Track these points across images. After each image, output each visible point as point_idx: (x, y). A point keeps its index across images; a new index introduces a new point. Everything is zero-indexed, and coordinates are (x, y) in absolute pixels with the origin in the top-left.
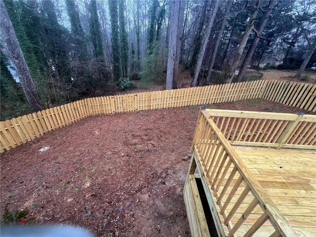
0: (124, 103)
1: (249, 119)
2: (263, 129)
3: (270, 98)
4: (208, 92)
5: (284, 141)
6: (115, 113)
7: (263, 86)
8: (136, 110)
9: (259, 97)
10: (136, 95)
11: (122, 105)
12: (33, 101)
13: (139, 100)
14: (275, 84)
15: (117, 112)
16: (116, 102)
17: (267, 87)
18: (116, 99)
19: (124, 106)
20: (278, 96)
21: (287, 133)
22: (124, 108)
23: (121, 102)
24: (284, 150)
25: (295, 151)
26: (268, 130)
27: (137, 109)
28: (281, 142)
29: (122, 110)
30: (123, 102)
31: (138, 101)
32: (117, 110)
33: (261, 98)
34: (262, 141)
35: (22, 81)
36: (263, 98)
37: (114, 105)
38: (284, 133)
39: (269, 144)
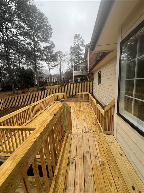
1: (14, 116)
2: (19, 121)
3: (10, 106)
5: (32, 117)
7: (2, 102)
9: (4, 108)
14: (8, 99)
17: (5, 102)
20: (14, 104)
21: (31, 113)
24: (34, 120)
25: (37, 118)
26: (21, 120)
28: (31, 117)
33: (5, 108)
34: (26, 122)
36: (7, 108)
38: (30, 114)
39: (29, 121)
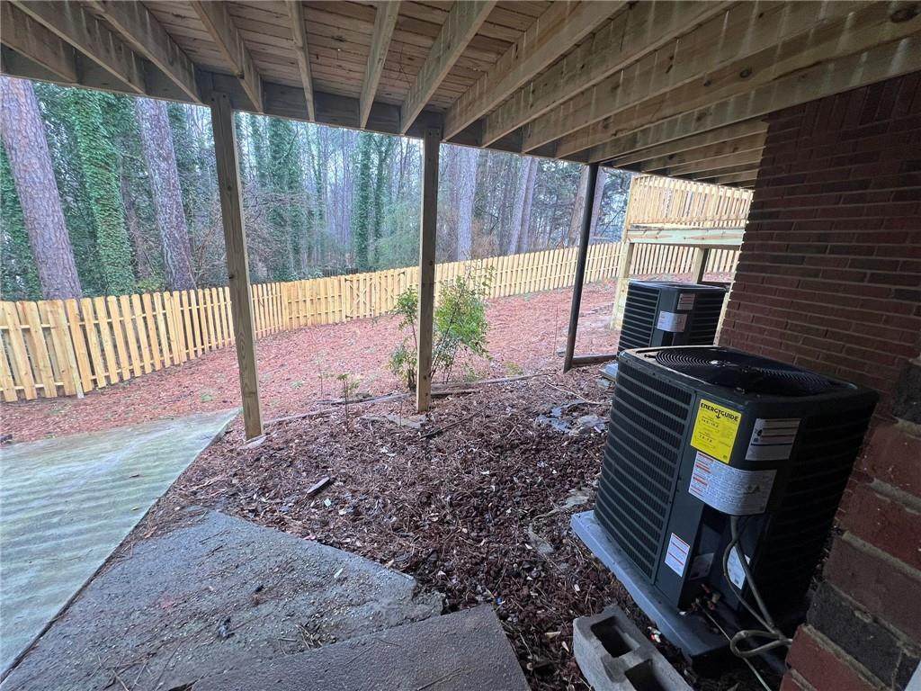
0: (373, 291)
4: (545, 264)
6: (349, 319)
10: (404, 273)
11: (368, 298)
12: (181, 265)
13: (408, 284)
15: (355, 318)
16: (355, 292)
19: (373, 301)
22: (373, 304)
23: (368, 290)
29: (368, 311)
30: (373, 288)
31: (408, 288)
32: (355, 313)
35: (166, 212)
37: (349, 297)
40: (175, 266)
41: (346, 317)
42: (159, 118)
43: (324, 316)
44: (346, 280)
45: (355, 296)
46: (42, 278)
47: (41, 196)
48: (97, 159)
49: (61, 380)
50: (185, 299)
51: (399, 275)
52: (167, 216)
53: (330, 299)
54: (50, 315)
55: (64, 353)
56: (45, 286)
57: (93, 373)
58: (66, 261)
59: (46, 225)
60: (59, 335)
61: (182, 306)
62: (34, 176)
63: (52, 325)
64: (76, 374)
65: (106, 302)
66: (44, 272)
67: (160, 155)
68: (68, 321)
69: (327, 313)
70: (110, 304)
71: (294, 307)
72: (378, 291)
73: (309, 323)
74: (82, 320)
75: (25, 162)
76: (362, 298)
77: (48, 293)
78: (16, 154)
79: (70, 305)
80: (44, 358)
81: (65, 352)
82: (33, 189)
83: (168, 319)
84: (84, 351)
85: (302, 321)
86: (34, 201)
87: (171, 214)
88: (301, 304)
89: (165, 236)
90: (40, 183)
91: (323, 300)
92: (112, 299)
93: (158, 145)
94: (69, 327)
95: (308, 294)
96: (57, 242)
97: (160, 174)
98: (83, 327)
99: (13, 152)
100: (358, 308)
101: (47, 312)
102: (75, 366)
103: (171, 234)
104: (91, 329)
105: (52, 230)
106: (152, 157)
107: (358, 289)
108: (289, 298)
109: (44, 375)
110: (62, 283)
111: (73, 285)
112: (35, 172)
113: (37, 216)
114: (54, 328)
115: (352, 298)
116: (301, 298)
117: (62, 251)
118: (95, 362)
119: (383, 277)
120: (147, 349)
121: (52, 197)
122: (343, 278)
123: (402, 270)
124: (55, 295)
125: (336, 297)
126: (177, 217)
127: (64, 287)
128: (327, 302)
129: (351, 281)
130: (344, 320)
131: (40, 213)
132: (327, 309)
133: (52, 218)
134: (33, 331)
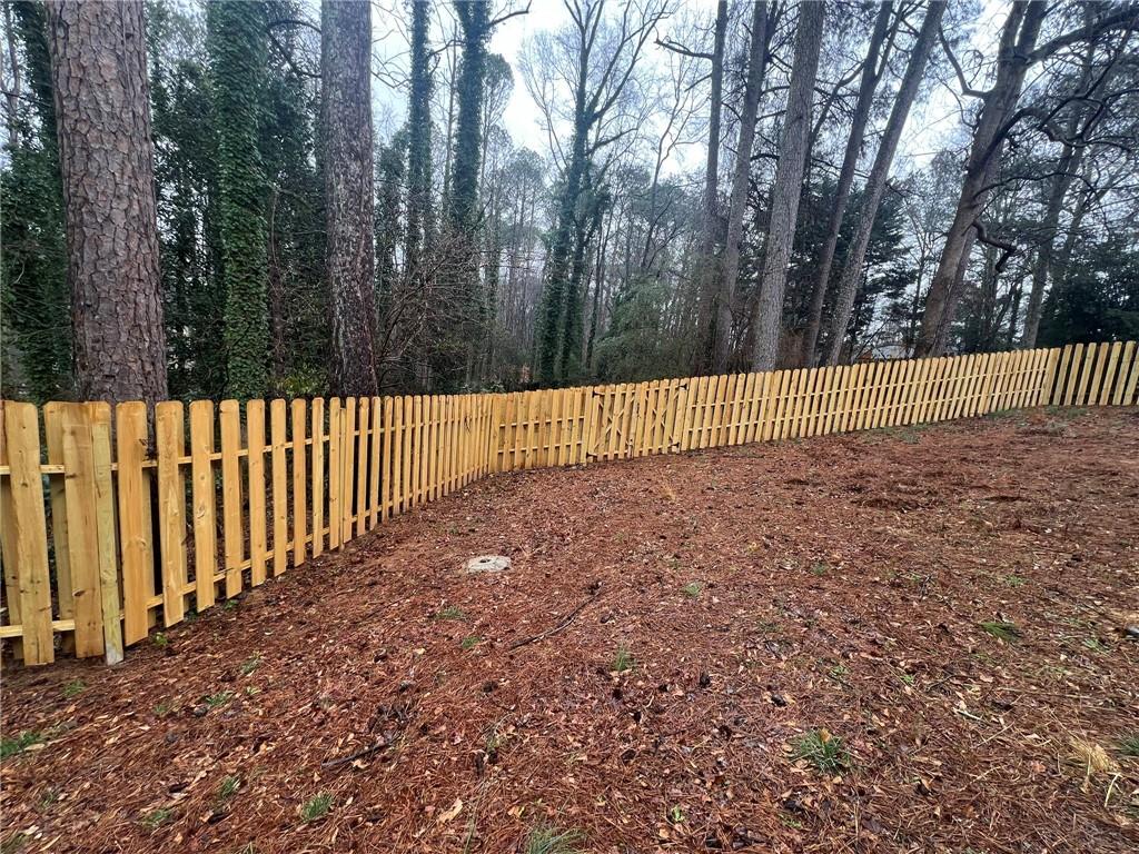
0: (634, 415)
6: (591, 459)
7: (1045, 367)
8: (674, 449)
9: (1040, 403)
10: (685, 387)
11: (625, 425)
13: (690, 406)
15: (600, 458)
16: (606, 414)
17: (1064, 368)
18: (608, 398)
19: (632, 431)
22: (632, 437)
23: (626, 413)
27: (677, 445)
29: (622, 447)
30: (634, 410)
31: (689, 411)
32: (601, 448)
33: (1046, 403)
37: (594, 423)
40: (349, 350)
41: (588, 455)
42: (358, 85)
43: (552, 452)
44: (594, 394)
45: (605, 422)
46: (80, 348)
47: (108, 147)
48: (242, 193)
49: (74, 614)
50: (364, 412)
51: (677, 389)
52: (349, 259)
53: (565, 425)
54: (68, 441)
55: (88, 545)
56: (84, 367)
57: (158, 589)
58: (142, 311)
59: (108, 219)
60: (82, 497)
61: (357, 428)
62: (100, 96)
63: (70, 467)
64: (111, 599)
65: (217, 413)
66: (88, 333)
67: (352, 148)
68: (115, 459)
69: (557, 448)
70: (223, 418)
71: (508, 436)
72: (641, 413)
73: (528, 464)
74: (153, 454)
75: (84, 61)
76: (614, 427)
77: (89, 384)
78: (66, 38)
79: (128, 415)
80: (34, 557)
81: (92, 543)
82: (92, 126)
83: (331, 454)
84: (145, 537)
85: (518, 460)
86: (89, 157)
87: (355, 256)
88: (520, 430)
89: (340, 294)
90: (112, 116)
91: (554, 426)
92: (230, 407)
93: (351, 130)
94: (115, 475)
95: (532, 415)
96: (128, 261)
97: (347, 182)
98: (152, 475)
99: (60, 33)
100: (607, 441)
101: (63, 432)
102: (111, 577)
103: (351, 291)
104: (170, 479)
105: (122, 235)
106: (338, 150)
107: (611, 409)
108: (503, 419)
109: (27, 603)
110: (123, 363)
111: (148, 368)
112: (103, 86)
113: (91, 196)
114: (73, 477)
115: (600, 425)
116: (521, 421)
117: (135, 287)
118: (166, 563)
119: (652, 391)
120: (285, 522)
121: (134, 155)
122: (589, 390)
123: (683, 382)
124: (102, 391)
125: (576, 422)
126: (363, 262)
127: (126, 372)
128: (560, 429)
129: (601, 396)
130: (583, 460)
131: (100, 188)
132: (558, 441)
133: (124, 205)
134: (16, 483)
